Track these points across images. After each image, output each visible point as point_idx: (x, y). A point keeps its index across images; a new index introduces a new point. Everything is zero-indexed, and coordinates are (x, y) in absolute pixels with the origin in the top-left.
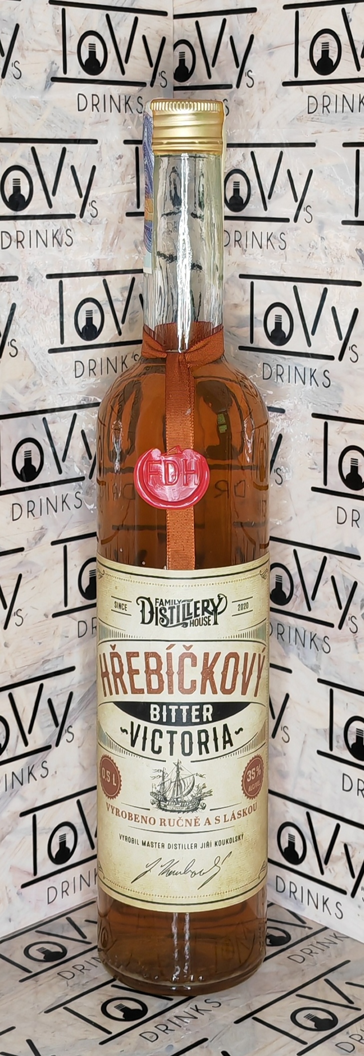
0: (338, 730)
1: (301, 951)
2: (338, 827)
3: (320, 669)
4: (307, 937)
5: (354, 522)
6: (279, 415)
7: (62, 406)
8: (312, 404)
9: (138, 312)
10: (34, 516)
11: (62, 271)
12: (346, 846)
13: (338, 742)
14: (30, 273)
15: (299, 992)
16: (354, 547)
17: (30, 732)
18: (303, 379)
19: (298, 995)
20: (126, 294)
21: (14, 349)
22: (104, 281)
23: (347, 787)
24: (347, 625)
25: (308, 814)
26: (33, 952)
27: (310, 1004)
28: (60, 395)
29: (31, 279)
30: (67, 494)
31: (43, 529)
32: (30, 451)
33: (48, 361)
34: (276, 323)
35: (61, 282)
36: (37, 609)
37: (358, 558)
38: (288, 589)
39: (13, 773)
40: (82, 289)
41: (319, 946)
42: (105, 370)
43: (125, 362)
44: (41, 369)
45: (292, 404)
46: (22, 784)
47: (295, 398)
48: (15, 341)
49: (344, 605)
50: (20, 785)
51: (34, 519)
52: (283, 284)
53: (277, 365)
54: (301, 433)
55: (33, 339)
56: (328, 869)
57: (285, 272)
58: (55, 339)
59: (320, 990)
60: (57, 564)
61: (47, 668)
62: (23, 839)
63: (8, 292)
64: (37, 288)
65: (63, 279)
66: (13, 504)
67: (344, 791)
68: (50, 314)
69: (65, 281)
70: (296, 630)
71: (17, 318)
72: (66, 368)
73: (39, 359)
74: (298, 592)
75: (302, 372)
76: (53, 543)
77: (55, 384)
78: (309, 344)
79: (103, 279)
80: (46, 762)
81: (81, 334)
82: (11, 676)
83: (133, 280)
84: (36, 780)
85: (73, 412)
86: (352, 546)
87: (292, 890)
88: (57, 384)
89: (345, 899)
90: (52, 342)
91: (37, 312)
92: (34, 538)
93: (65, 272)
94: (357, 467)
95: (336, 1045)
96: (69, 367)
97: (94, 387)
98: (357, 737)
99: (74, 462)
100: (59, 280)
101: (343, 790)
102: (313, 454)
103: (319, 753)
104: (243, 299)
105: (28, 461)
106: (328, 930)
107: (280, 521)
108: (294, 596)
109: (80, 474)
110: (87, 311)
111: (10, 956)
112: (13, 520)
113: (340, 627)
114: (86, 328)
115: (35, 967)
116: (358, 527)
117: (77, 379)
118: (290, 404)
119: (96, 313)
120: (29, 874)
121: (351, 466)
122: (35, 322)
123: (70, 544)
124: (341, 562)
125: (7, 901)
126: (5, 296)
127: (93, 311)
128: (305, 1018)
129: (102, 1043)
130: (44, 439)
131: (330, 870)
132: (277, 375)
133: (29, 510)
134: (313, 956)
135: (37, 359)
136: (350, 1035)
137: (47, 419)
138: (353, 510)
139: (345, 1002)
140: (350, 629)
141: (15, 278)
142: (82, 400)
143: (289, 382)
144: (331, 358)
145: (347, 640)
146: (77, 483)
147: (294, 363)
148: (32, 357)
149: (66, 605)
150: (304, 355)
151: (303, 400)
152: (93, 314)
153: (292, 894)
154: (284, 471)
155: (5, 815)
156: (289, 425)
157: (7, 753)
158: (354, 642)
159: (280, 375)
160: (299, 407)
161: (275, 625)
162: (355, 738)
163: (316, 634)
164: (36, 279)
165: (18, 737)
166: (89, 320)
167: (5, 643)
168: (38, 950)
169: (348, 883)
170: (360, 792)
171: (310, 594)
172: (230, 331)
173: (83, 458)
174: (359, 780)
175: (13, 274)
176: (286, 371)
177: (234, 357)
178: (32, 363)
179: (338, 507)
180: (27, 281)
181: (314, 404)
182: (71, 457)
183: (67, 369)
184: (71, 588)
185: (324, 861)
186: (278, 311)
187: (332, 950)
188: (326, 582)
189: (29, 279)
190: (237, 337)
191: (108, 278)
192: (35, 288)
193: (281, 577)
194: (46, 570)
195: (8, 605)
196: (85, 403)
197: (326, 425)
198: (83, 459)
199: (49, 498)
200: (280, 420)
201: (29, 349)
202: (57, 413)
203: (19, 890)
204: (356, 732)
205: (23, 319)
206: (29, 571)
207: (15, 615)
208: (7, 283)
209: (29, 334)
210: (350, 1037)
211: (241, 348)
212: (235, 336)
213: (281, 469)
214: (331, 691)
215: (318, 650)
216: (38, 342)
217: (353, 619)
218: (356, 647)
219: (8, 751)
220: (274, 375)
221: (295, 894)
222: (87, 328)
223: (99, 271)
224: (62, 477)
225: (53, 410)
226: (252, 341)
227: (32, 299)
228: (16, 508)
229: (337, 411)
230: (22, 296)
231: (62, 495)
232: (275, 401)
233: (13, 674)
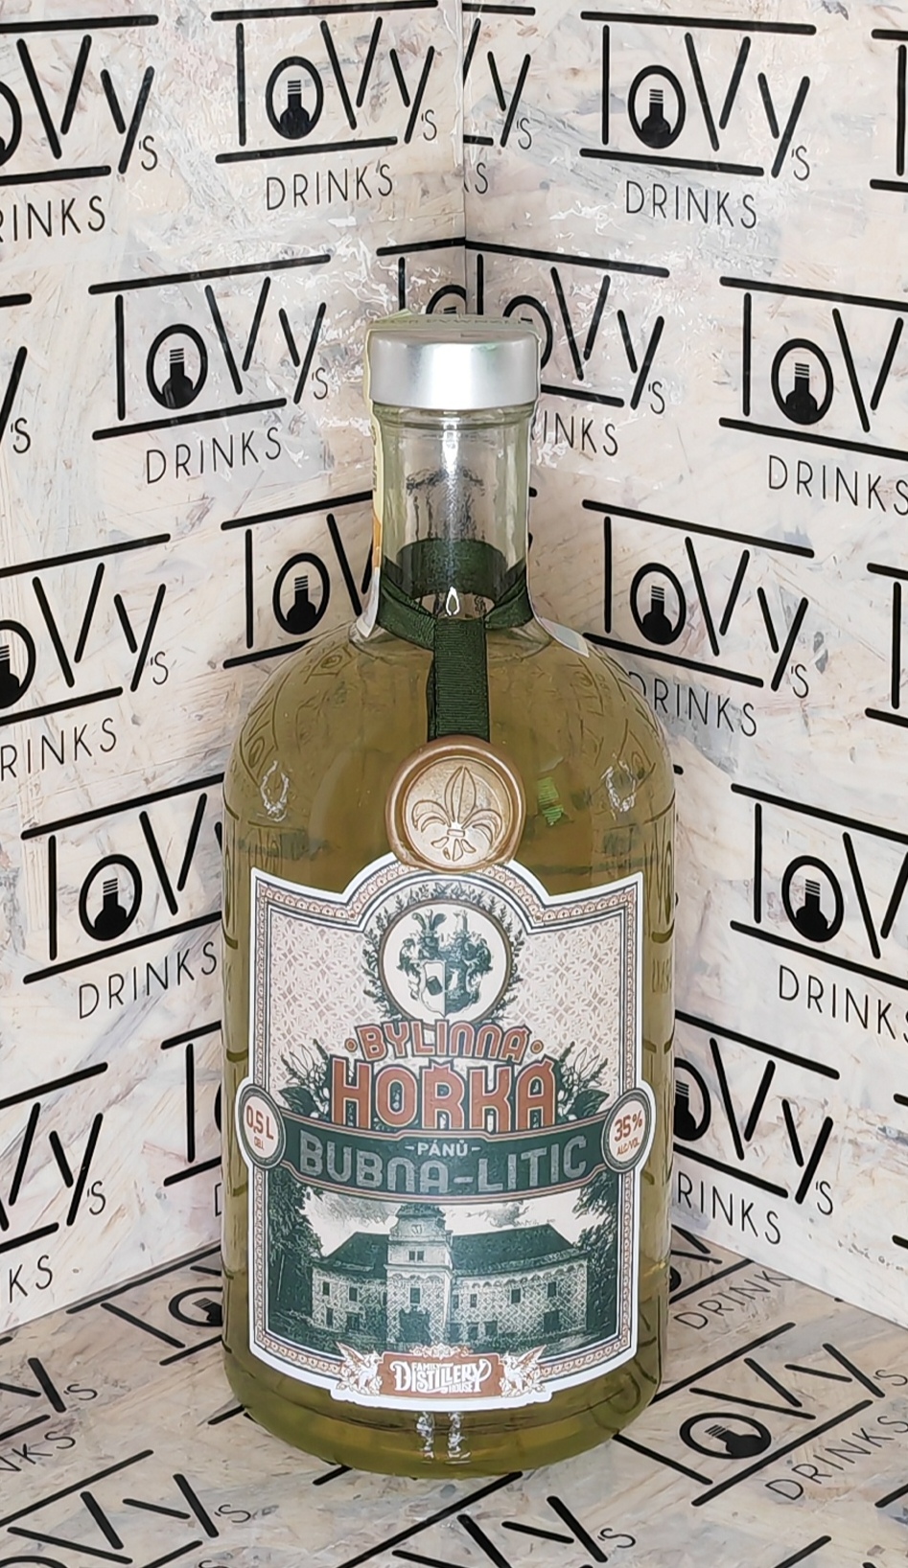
0: (772, 884)
1: (700, 1305)
2: (771, 1067)
3: (737, 767)
4: (713, 1279)
5: (801, 485)
6: (658, 282)
7: (243, 263)
8: (720, 259)
9: (387, 84)
10: (188, 474)
11: (243, 6)
12: (786, 1105)
13: (771, 905)
14: (181, 10)
15: (697, 1384)
16: (802, 533)
17: (181, 886)
18: (704, 212)
19: (694, 1390)
20: (365, 50)
21: (150, 154)
22: (324, 25)
23: (788, 992)
24: (788, 681)
25: (713, 1043)
26: (187, 1307)
27: (716, 1407)
28: (239, 242)
29: (183, 21)
30: (252, 433)
31: (207, 498)
32: (182, 350)
33: (216, 179)
34: (651, 104)
35: (240, 27)
36: (194, 652)
37: (809, 553)
38: (675, 613)
39: (149, 965)
40: (280, 39)
41: (734, 1295)
42: (324, 196)
43: (364, 179)
44: (202, 192)
45: (683, 261)
46: (166, 987)
47: (689, 248)
48: (152, 139)
49: (782, 645)
50: (162, 988)
51: (188, 480)
52: (666, 30)
53: (655, 185)
54: (700, 315)
55: (186, 135)
56: (751, 1148)
57: (669, 7)
58: (230, 135)
59: (737, 1379)
60: (232, 565)
61: (212, 764)
62: (168, 1091)
63: (139, 46)
64: (196, 39)
65: (244, 22)
66: (148, 452)
67: (783, 1000)
68: (220, 88)
69: (249, 24)
70: (691, 690)
71: (156, 95)
72: (250, 190)
73: (199, 173)
74: (695, 618)
75: (700, 198)
76: (226, 526)
77: (229, 221)
78: (716, 145)
79: (320, 21)
80: (212, 944)
81: (279, 126)
82: (147, 781)
83: (379, 22)
84: (192, 978)
85: (263, 275)
86: (798, 531)
87: (682, 1189)
88: (232, 221)
89: (785, 1206)
90: (223, 142)
91: (195, 83)
92: (188, 517)
93: (247, 7)
94: (808, 380)
95: (768, 1485)
96: (256, 189)
97: (305, 227)
98: (807, 894)
99: (265, 369)
100: (236, 22)
101: (781, 996)
102: (723, 356)
103: (735, 925)
104: (590, 61)
105: (177, 369)
106: (751, 1265)
107: (660, 483)
108: (686, 627)
109: (278, 393)
110: (289, 82)
111: (144, 1314)
112: (149, 482)
113: (775, 686)
114: (288, 116)
115: (191, 1337)
116: (810, 495)
117: (271, 211)
118: (678, 260)
119: (307, 86)
120: (179, 1157)
121: (796, 378)
122: (191, 102)
123: (258, 528)
124: (776, 561)
125: (136, 1208)
126: (133, 53)
127: (302, 83)
128: (707, 1434)
129: (318, 1482)
130: (208, 327)
131: (755, 1149)
132: (655, 204)
133: (180, 462)
134: (722, 1315)
135: (193, 174)
136: (795, 1465)
137: (213, 288)
138: (800, 462)
139: (785, 1404)
140: (794, 689)
141: (152, 20)
142: (281, 252)
143: (677, 218)
144: (758, 171)
145: (788, 710)
146: (271, 410)
147: (689, 183)
148: (185, 170)
149: (250, 644)
150: (706, 166)
151: (704, 251)
152: (302, 88)
153: (683, 1196)
154: (668, 387)
155: (133, 1045)
156: (676, 300)
157: (138, 927)
158: (802, 713)
159: (660, 205)
160: (696, 266)
161: (650, 683)
162: (804, 897)
163: (728, 700)
164: (193, 21)
165: (158, 897)
166: (295, 100)
167: (134, 716)
168: (196, 1304)
169: (790, 1176)
170: (813, 1000)
171: (717, 624)
172: (565, 120)
173: (283, 362)
174: (810, 977)
175: (146, 10)
176: (672, 197)
177: (572, 171)
178: (186, 181)
179: (771, 457)
180: (175, 24)
181: (724, 259)
182: (259, 361)
183: (252, 193)
184: (259, 610)
185: (744, 1133)
186: (655, 81)
187: (759, 1303)
188: (748, 600)
189: (179, 21)
190: (577, 131)
191: (330, 19)
192: (189, 39)
193: (663, 590)
194: (212, 577)
195: (140, 644)
196: (287, 258)
197: (748, 298)
198: (282, 365)
199: (217, 440)
200: (660, 290)
201: (179, 155)
202: (232, 277)
203: (160, 1188)
204: (805, 886)
205: (167, 96)
206: (180, 579)
207: (152, 663)
208: (137, 29)
209: (179, 125)
210: (794, 1470)
211: (585, 153)
212: (573, 129)
213: (662, 383)
214: (758, 808)
215: (732, 730)
216: (197, 142)
217: (800, 669)
218: (806, 724)
219: (140, 923)
220: (648, 205)
221: (689, 1196)
222: (291, 114)
223: (312, 5)
224: (243, 399)
225: (225, 272)
226: (605, 140)
227: (185, 60)
228: (155, 458)
229: (770, 274)
230: (166, 54)
231: (243, 435)
232: (651, 255)
233: (149, 775)
